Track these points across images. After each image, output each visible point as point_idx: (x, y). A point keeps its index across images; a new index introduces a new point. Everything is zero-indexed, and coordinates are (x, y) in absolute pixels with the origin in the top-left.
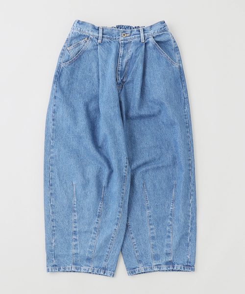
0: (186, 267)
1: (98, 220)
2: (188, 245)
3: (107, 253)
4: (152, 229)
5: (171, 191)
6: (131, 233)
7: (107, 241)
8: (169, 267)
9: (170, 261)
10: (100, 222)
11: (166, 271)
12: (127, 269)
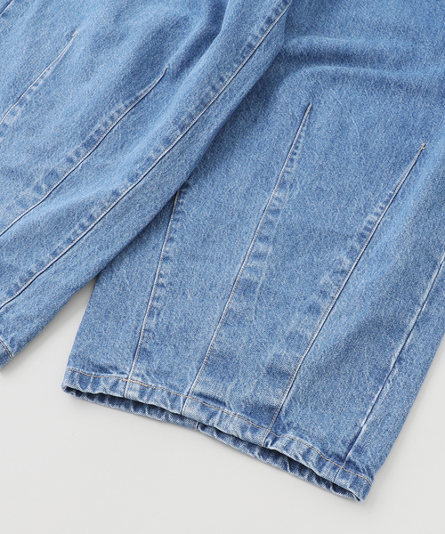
0: (330, 462)
1: (77, 153)
2: (382, 376)
3: (33, 267)
4: (258, 256)
5: (397, 167)
6: (171, 240)
7: (60, 223)
8: (254, 430)
9: (271, 409)
10: (80, 162)
11: (237, 440)
12: (74, 357)
